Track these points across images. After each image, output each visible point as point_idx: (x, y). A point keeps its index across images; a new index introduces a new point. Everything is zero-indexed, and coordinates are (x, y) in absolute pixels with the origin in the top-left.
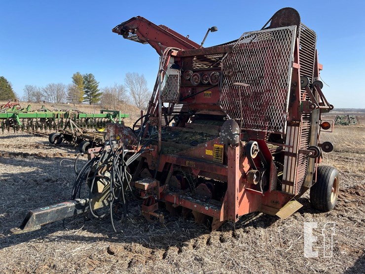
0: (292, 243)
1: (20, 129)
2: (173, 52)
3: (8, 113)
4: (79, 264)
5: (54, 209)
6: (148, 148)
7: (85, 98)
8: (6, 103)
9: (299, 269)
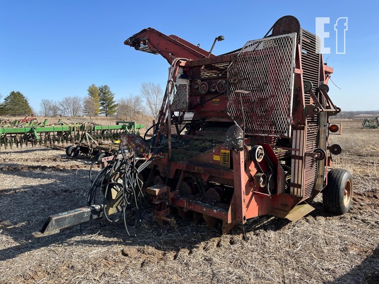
0: (301, 244)
1: (38, 143)
2: (181, 62)
3: (26, 127)
4: (96, 265)
5: (71, 214)
6: (159, 155)
7: (101, 110)
8: (23, 118)
9: (305, 268)
